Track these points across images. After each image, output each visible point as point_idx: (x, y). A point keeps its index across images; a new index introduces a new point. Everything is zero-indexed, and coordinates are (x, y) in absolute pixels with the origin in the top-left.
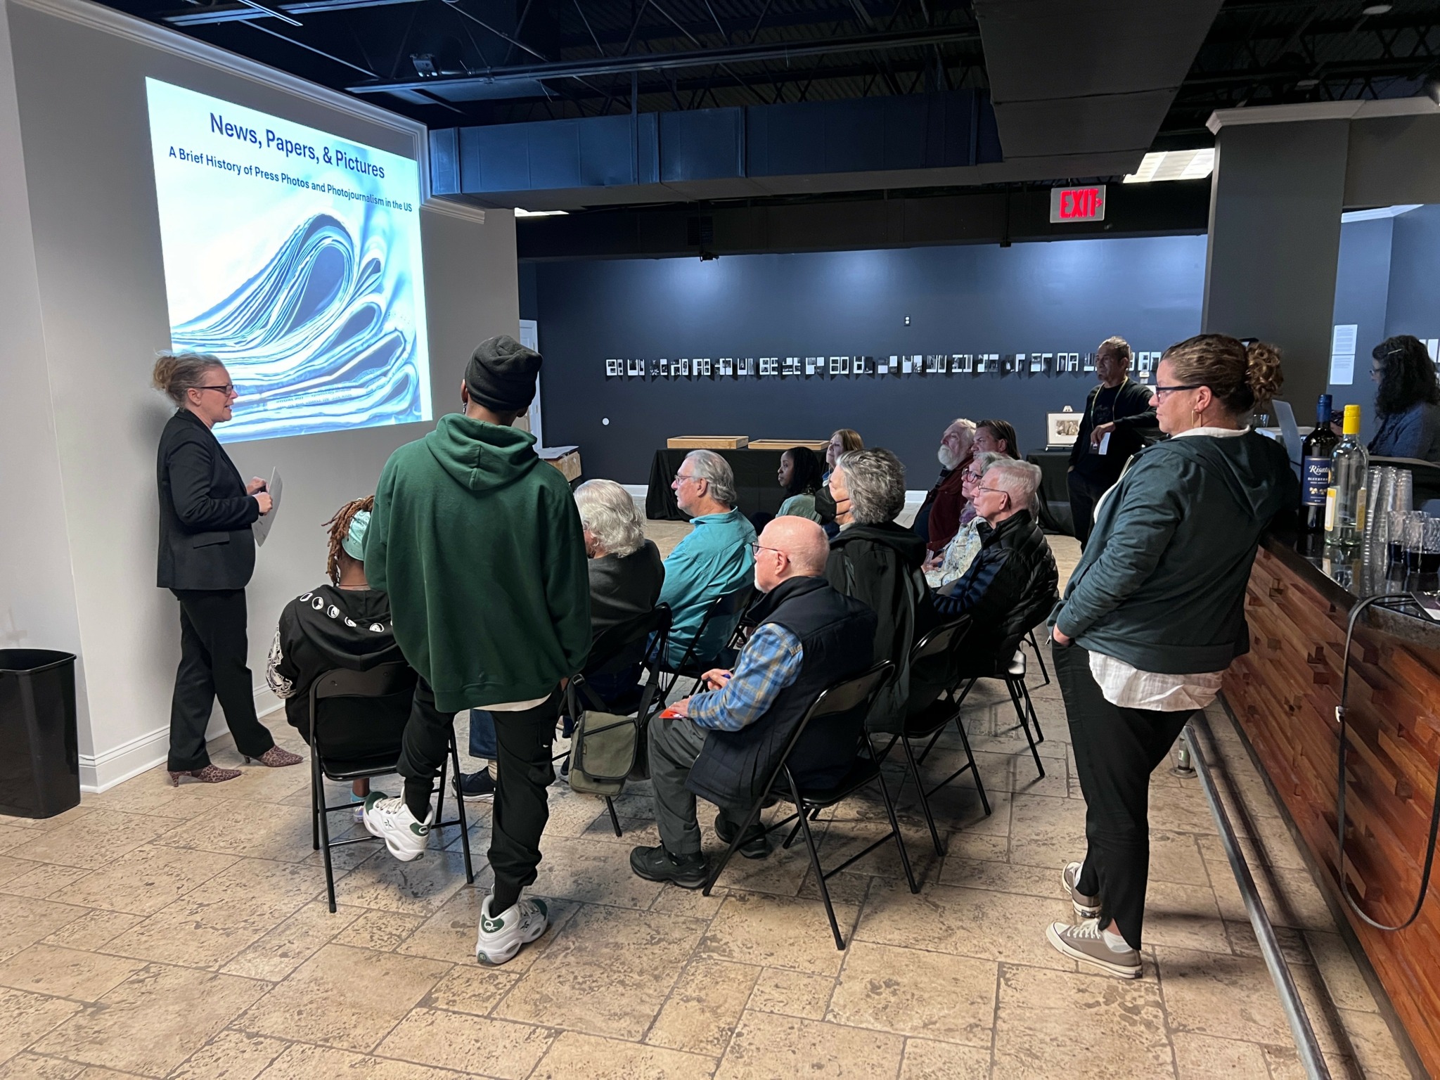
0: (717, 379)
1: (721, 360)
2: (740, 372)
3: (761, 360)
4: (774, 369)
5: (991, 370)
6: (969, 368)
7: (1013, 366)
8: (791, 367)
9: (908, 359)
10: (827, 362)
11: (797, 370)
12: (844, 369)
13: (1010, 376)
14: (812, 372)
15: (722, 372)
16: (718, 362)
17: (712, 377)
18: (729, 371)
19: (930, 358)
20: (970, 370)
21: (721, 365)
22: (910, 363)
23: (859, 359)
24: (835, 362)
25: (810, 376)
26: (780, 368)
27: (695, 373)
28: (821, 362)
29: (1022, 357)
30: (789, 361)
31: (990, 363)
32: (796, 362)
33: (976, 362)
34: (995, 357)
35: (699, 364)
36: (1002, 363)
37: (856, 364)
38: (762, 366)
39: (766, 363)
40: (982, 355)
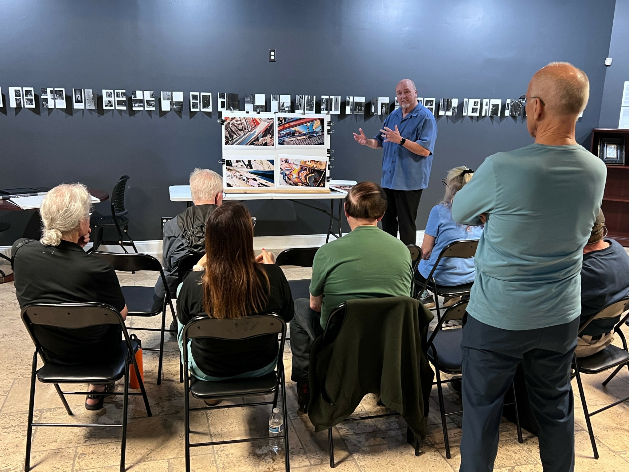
0: (44, 114)
1: (49, 90)
2: (76, 106)
3: (104, 92)
4: (120, 103)
5: (355, 113)
6: (336, 109)
7: (376, 110)
8: (141, 101)
9: (275, 99)
10: (186, 97)
11: (150, 105)
12: (206, 105)
13: (373, 118)
14: (168, 109)
15: (51, 105)
16: (46, 92)
17: (36, 110)
18: (61, 104)
19: (298, 97)
20: (339, 112)
21: (49, 96)
22: (277, 103)
23: (222, 96)
24: (195, 97)
25: (166, 112)
26: (130, 102)
27: (13, 105)
28: (178, 97)
29: (386, 100)
30: (139, 95)
31: (357, 105)
32: (148, 96)
33: (344, 104)
34: (362, 99)
35: (17, 94)
36: (368, 106)
37: (220, 101)
38: (105, 99)
39: (109, 95)
40: (349, 96)
